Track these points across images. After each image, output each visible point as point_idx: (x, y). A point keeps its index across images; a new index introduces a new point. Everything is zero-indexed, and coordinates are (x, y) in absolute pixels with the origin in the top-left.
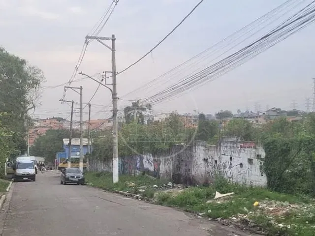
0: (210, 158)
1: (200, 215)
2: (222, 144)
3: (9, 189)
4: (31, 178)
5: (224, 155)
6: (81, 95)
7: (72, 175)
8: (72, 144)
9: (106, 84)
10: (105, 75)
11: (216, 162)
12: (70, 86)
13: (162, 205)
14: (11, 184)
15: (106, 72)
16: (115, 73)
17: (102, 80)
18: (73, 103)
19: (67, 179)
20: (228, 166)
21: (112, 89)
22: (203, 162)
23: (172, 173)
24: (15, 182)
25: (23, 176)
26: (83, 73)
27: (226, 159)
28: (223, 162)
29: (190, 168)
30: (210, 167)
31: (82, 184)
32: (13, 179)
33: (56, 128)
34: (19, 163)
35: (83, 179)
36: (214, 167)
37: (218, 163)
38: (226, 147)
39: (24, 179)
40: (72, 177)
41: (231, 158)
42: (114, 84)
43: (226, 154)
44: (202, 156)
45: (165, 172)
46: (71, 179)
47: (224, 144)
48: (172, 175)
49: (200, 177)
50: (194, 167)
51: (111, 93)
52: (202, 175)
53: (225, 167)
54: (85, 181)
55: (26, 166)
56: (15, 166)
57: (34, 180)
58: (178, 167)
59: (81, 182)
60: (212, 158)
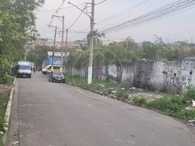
0: (169, 71)
1: (190, 122)
2: (183, 61)
3: (15, 83)
4: (29, 76)
5: (185, 69)
6: (63, 22)
7: (57, 76)
8: (54, 55)
9: (87, 12)
10: (87, 6)
11: (175, 74)
12: (56, 15)
13: (141, 107)
14: (15, 79)
15: (87, 3)
16: (94, 4)
17: (84, 9)
18: (56, 28)
19: (54, 78)
20: (187, 79)
21: (91, 16)
22: (162, 74)
23: (132, 80)
24: (18, 78)
25: (23, 74)
26: (70, 2)
27: (186, 73)
28: (182, 75)
29: (149, 78)
30: (168, 78)
31: (64, 82)
32: (16, 76)
33: (42, 45)
34: (20, 66)
35: (64, 79)
36: (173, 78)
37: (177, 75)
38: (187, 64)
39: (24, 76)
40: (57, 77)
41: (191, 73)
42: (93, 13)
43: (186, 69)
44: (162, 70)
45: (126, 79)
46: (56, 78)
47: (185, 61)
48: (132, 81)
49: (159, 84)
50: (153, 78)
51: (90, 19)
52: (160, 84)
53: (183, 79)
54: (66, 80)
55: (25, 67)
56: (18, 67)
57: (30, 78)
58: (139, 76)
59: (63, 81)
60: (172, 72)
